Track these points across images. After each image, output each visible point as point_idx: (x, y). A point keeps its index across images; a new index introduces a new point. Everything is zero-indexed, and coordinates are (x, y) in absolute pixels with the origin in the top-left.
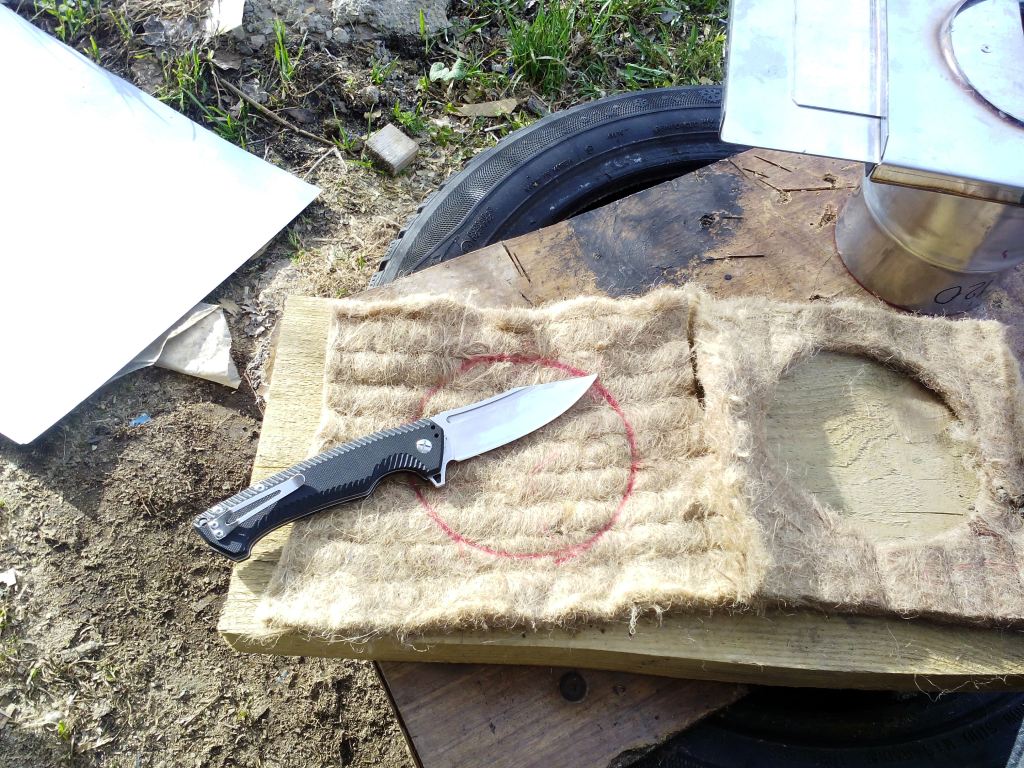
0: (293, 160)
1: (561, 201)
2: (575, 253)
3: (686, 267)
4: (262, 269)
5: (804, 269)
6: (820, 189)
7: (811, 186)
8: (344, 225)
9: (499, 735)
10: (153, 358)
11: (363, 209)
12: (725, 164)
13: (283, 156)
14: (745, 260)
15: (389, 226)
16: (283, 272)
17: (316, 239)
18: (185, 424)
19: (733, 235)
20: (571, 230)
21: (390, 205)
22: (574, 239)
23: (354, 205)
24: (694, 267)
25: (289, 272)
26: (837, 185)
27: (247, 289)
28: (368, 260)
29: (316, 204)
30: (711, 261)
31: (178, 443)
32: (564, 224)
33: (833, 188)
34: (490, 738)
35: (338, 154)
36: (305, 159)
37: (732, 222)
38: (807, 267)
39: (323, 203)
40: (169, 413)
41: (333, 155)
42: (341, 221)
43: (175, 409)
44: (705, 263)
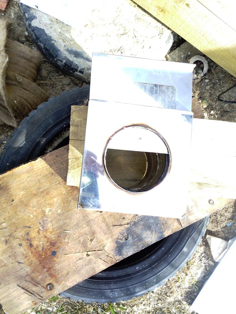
2: (164, 226)
3: (134, 222)
4: (204, 277)
5: (102, 222)
6: (92, 251)
7: (94, 252)
8: (182, 296)
10: (230, 243)
11: (177, 302)
12: (118, 260)
14: (118, 224)
15: (169, 296)
16: (199, 276)
17: (190, 290)
18: (218, 224)
19: (120, 233)
21: (169, 305)
23: (180, 304)
24: (132, 222)
25: (197, 276)
26: (86, 253)
27: (208, 269)
28: (175, 282)
29: (190, 304)
31: (219, 218)
32: (166, 236)
37: (120, 238)
40: (222, 227)
43: (221, 228)
44: (129, 223)
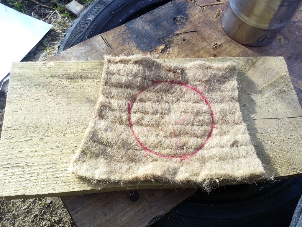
0: (42, 16)
1: (123, 18)
2: (127, 36)
3: (169, 38)
4: (35, 55)
5: (211, 34)
6: (215, 4)
7: (212, 4)
9: (108, 217)
13: (38, 15)
14: (190, 33)
16: (42, 55)
17: (53, 43)
19: (185, 24)
20: (126, 27)
22: (127, 31)
24: (172, 37)
25: (44, 55)
26: (221, 3)
29: (51, 30)
30: (178, 34)
32: (123, 25)
33: (220, 4)
34: (105, 219)
35: (58, 13)
36: (46, 15)
37: (184, 19)
38: (212, 34)
39: (54, 30)
41: (56, 13)
42: (61, 36)
44: (175, 35)
